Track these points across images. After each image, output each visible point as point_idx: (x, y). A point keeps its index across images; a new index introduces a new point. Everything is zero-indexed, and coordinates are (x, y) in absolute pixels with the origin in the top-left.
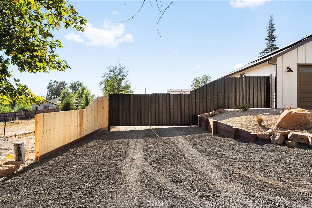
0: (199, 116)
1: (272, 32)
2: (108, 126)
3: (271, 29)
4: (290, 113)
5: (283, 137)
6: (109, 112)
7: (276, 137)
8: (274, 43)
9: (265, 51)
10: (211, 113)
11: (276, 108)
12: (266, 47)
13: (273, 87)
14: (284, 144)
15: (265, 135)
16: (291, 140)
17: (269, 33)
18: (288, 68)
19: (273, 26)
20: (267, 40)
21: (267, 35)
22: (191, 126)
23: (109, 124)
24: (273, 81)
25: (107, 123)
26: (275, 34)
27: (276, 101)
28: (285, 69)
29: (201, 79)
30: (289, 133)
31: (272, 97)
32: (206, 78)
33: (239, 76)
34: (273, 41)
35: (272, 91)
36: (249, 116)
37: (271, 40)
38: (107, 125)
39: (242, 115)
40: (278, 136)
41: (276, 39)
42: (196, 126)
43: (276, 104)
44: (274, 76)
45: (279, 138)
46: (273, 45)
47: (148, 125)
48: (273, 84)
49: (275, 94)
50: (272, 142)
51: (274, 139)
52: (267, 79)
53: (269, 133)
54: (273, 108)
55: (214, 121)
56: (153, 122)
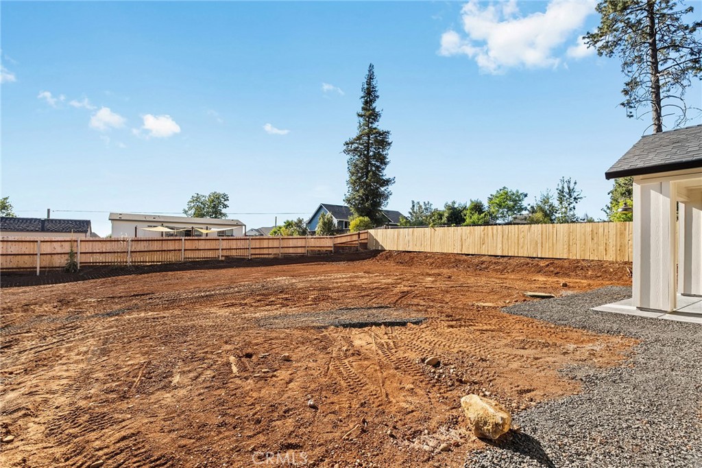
1: (372, 101)
9: (357, 139)
17: (365, 103)
19: (375, 90)
20: (361, 116)
21: (362, 106)
26: (377, 106)
34: (374, 120)
41: (380, 117)
46: (374, 129)
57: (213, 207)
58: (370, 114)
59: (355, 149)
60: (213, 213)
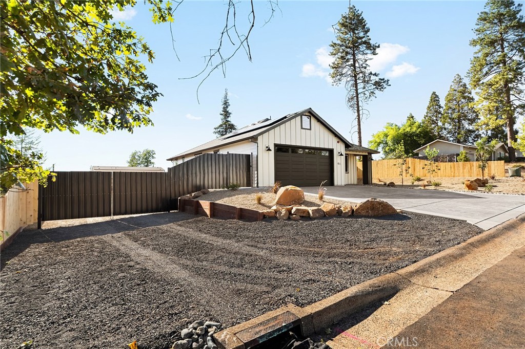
0: (179, 198)
1: (227, 107)
2: (37, 221)
3: (226, 104)
4: (287, 190)
5: (288, 213)
6: (38, 199)
7: (281, 213)
8: (229, 119)
9: (220, 126)
10: (193, 194)
11: (258, 187)
12: (220, 123)
13: (254, 166)
14: (289, 219)
15: (271, 212)
16: (295, 214)
17: (224, 108)
18: (267, 147)
19: (228, 101)
20: (222, 115)
21: (222, 110)
22: (169, 212)
23: (38, 218)
24: (255, 159)
25: (34, 217)
26: (229, 110)
27: (257, 180)
28: (265, 148)
29: (142, 154)
30: (292, 208)
31: (253, 176)
32: (149, 153)
33: (213, 153)
34: (228, 117)
35: (253, 170)
36: (243, 196)
37: (226, 115)
38: (35, 220)
39: (234, 195)
40: (283, 212)
41: (231, 115)
42: (176, 211)
43: (257, 183)
44: (255, 154)
45: (285, 214)
46: (228, 121)
47: (110, 215)
48: (255, 162)
49: (256, 172)
50: (279, 218)
51: (280, 215)
52: (248, 157)
53: (275, 210)
54: (254, 187)
55: (210, 203)
56: (117, 210)
57: (146, 159)
58: (226, 114)
59: (219, 131)
60: (146, 162)
